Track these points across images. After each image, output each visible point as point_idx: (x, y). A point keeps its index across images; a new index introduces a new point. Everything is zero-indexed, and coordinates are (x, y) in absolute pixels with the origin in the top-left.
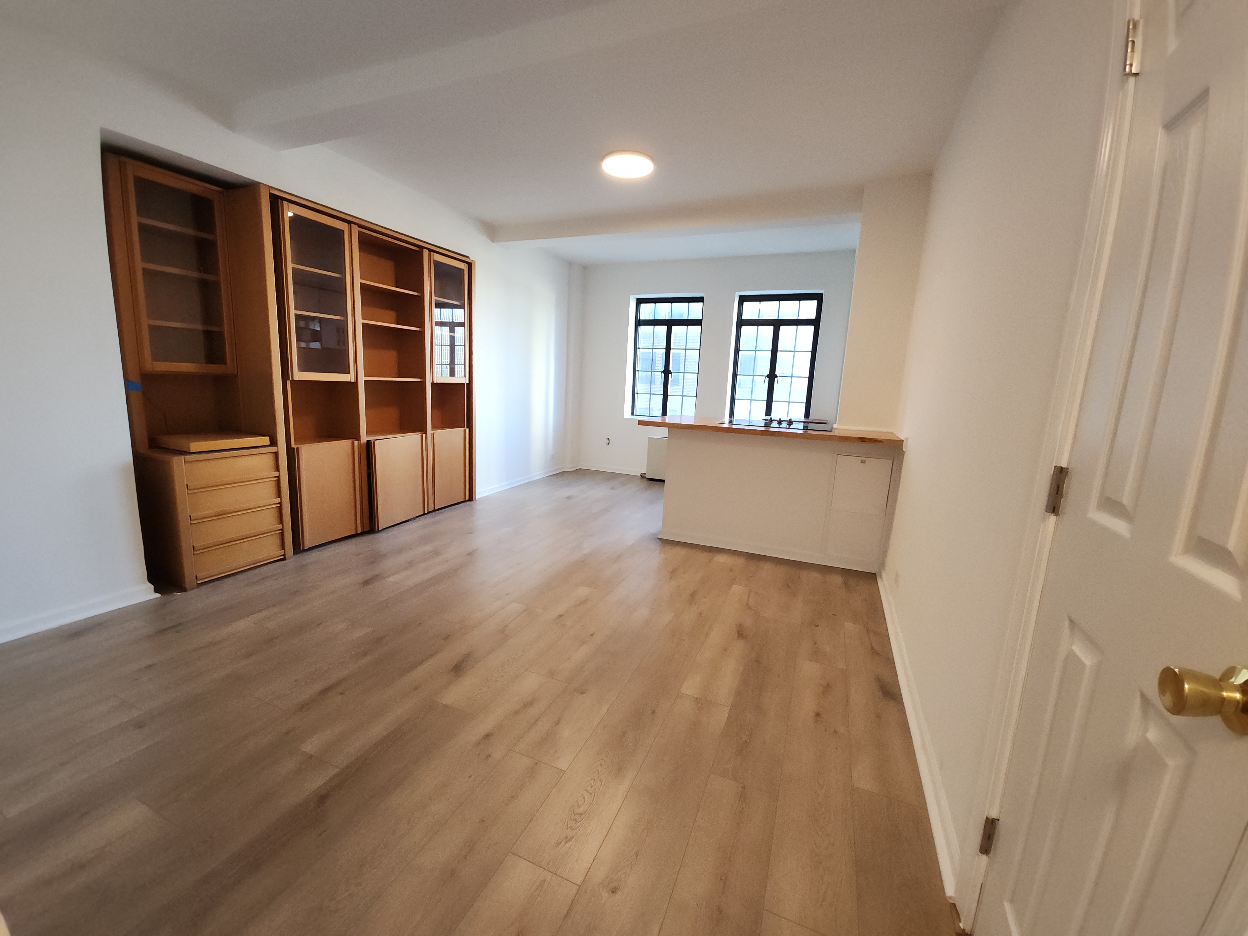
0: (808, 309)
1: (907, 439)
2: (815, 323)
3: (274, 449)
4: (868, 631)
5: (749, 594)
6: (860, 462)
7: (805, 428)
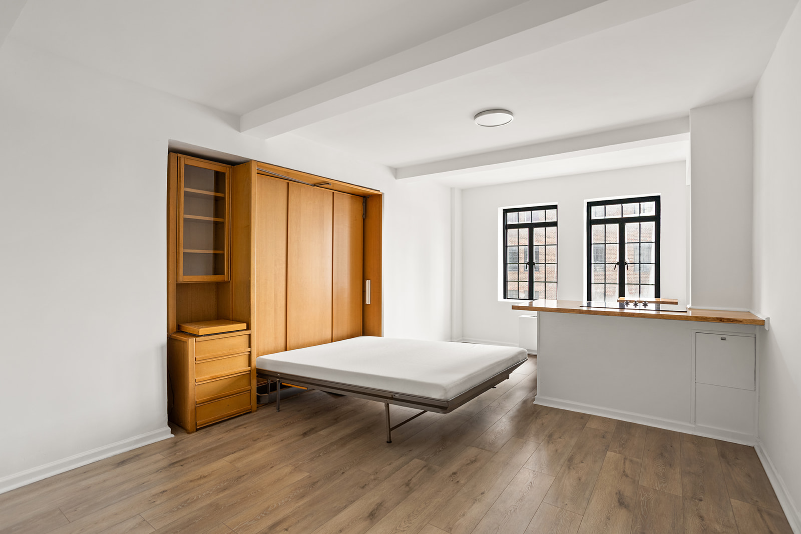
0: (649, 209)
1: (769, 319)
2: (656, 219)
3: (248, 332)
4: (759, 511)
5: (625, 462)
6: (720, 339)
7: (658, 310)
